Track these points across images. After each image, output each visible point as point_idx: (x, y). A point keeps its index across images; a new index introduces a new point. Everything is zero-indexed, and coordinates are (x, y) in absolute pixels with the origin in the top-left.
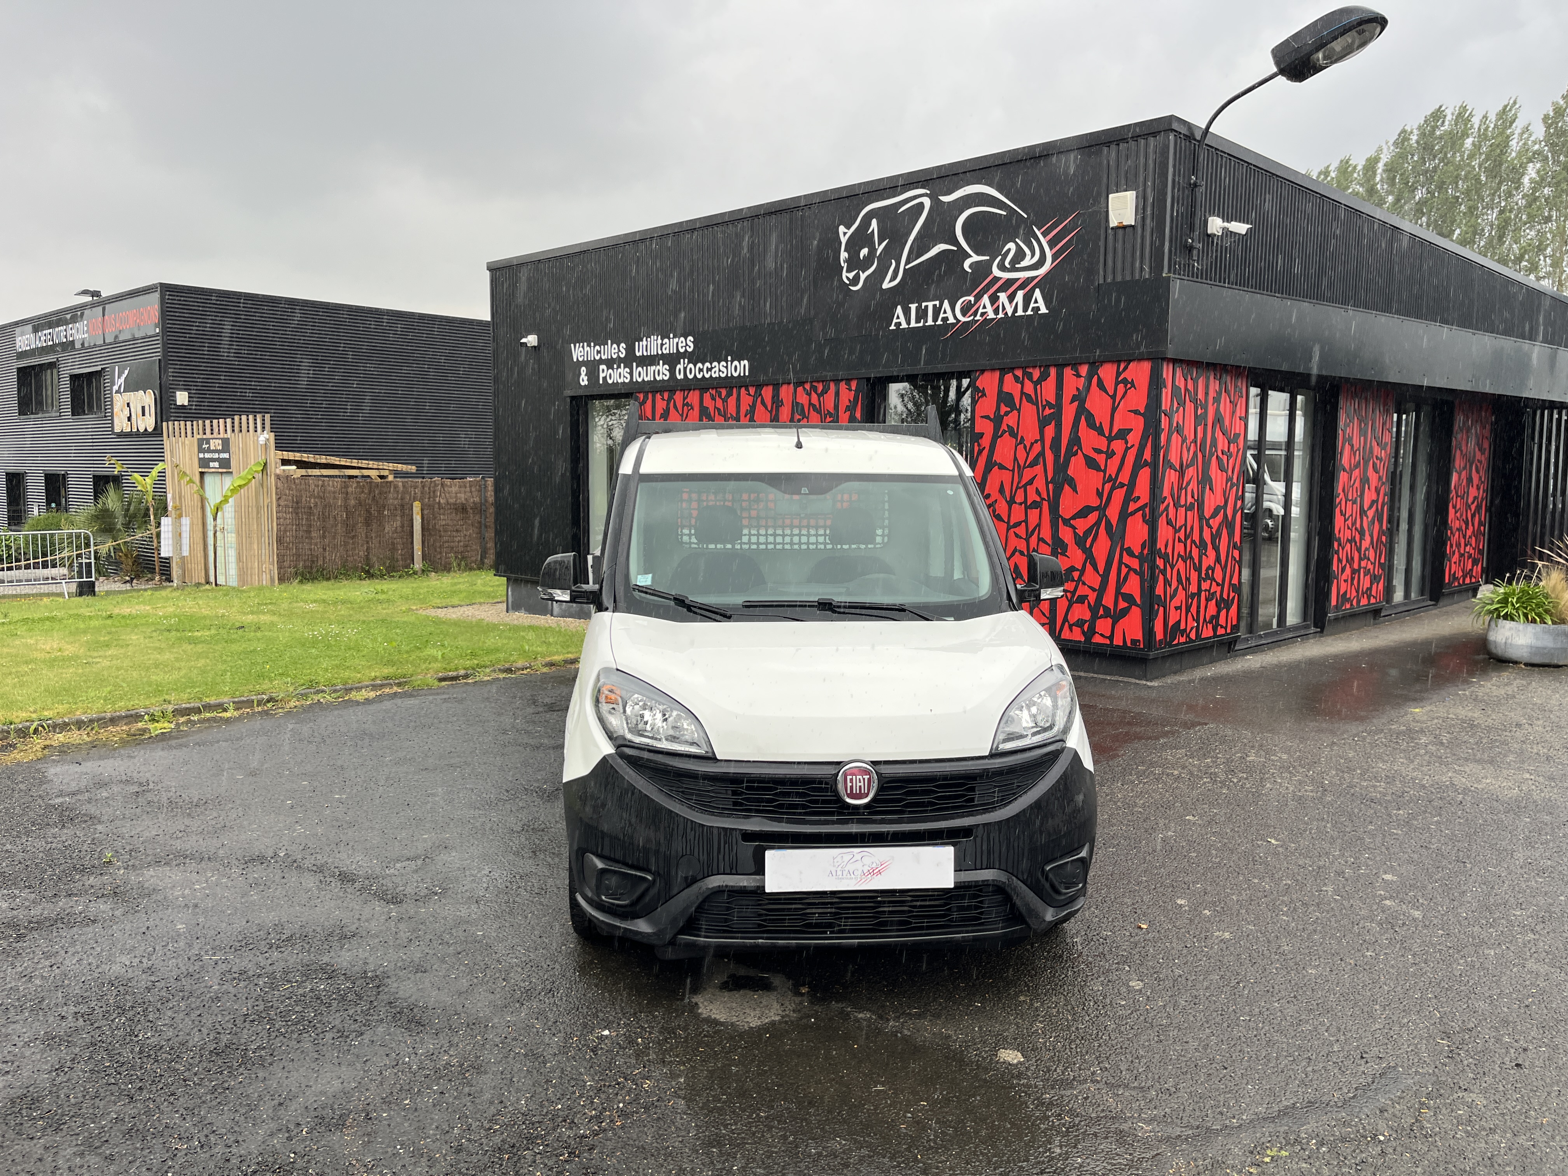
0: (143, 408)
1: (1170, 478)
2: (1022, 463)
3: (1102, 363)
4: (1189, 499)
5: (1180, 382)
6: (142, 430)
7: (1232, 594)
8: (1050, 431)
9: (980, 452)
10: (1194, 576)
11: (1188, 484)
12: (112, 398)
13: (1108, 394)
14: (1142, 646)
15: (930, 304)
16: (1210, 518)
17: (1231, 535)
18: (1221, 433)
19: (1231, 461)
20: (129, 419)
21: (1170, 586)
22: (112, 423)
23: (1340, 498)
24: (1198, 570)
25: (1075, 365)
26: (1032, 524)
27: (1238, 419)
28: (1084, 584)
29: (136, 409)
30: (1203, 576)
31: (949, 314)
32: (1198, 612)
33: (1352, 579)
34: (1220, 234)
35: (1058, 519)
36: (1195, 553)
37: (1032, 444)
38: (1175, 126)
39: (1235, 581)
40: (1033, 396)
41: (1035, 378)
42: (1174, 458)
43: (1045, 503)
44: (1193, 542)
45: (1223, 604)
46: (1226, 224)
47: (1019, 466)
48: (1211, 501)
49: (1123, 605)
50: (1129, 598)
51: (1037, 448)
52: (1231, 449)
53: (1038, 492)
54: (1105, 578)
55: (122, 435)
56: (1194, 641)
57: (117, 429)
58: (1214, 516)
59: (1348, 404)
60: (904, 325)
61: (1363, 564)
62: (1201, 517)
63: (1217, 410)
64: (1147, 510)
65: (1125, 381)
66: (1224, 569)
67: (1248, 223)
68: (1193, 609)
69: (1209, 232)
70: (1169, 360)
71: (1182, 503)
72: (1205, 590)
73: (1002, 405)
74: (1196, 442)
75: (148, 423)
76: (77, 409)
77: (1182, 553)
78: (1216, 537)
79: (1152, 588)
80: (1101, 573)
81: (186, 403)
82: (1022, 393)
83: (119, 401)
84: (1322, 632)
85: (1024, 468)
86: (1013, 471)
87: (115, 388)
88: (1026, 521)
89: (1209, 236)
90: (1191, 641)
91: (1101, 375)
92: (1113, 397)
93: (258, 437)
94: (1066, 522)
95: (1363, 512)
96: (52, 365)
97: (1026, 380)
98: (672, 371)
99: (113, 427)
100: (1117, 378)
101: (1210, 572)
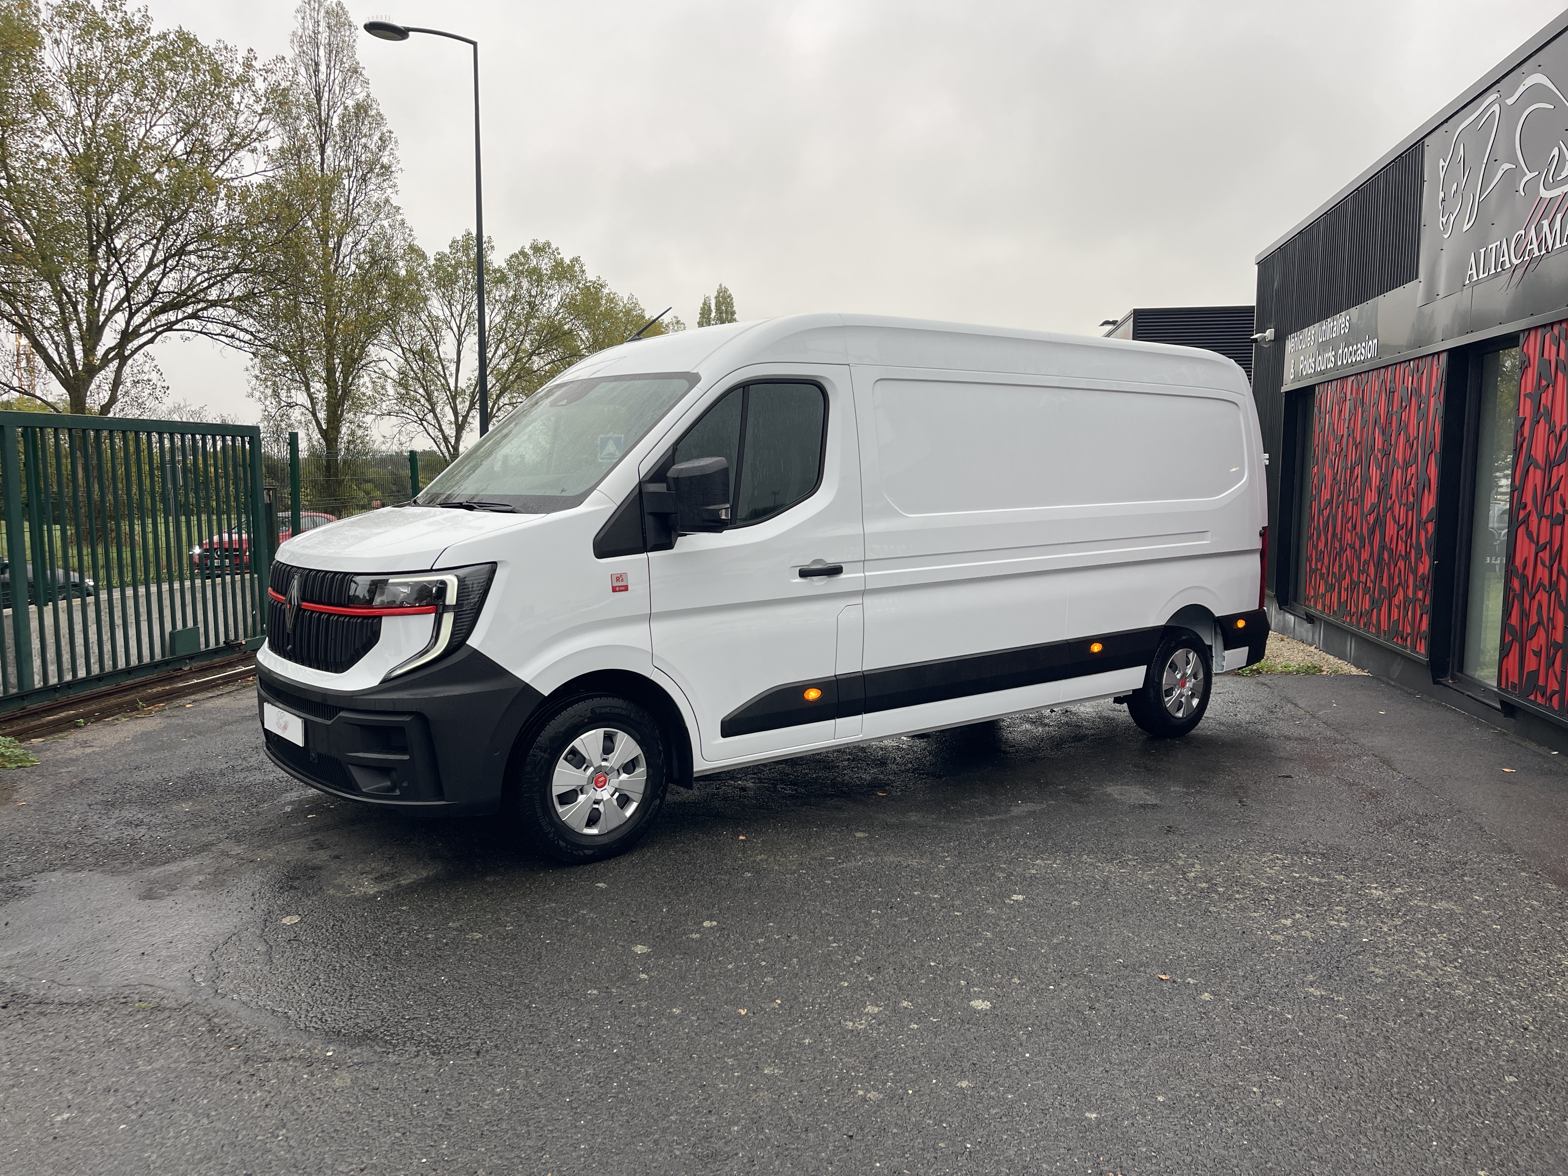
2: (1552, 458)
9: (1522, 445)
15: (1494, 245)
31: (1506, 258)
37: (1561, 432)
40: (1566, 362)
47: (1550, 462)
53: (1562, 500)
60: (1475, 278)
73: (1541, 377)
82: (1558, 359)
85: (1554, 466)
86: (1545, 470)
97: (1562, 340)
98: (1335, 356)
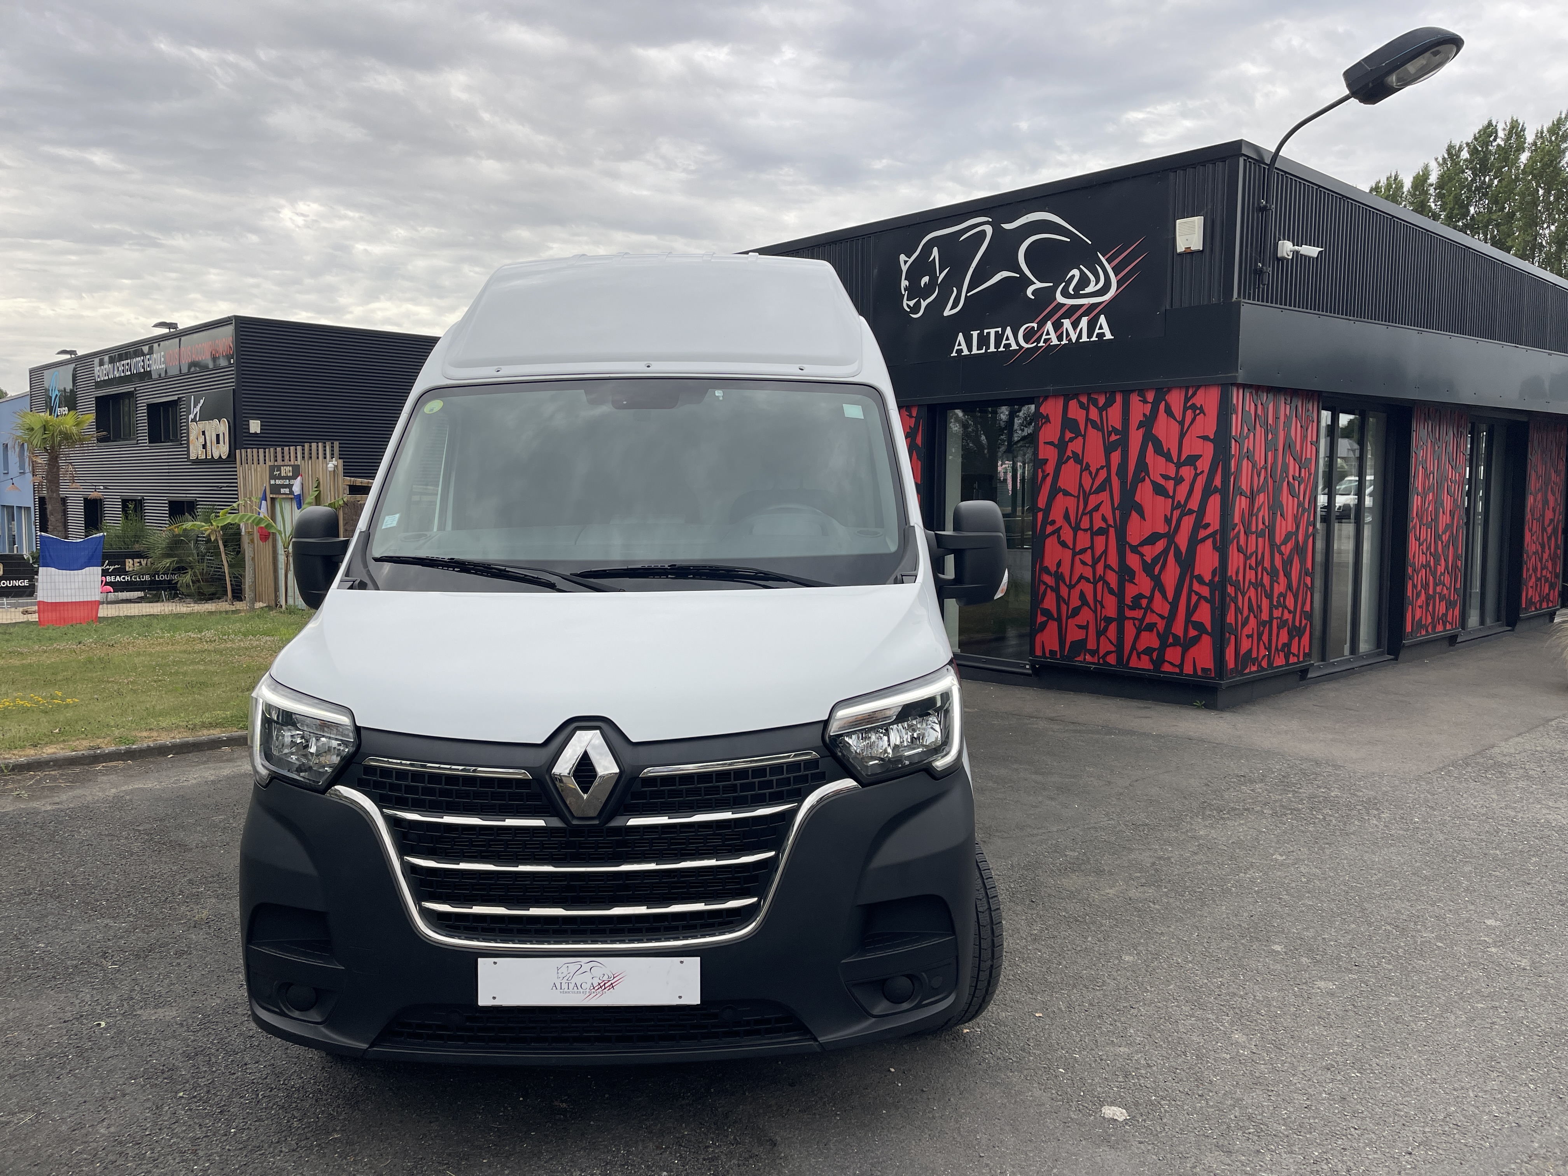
0: (218, 436)
1: (1240, 504)
2: (1087, 489)
3: (1169, 390)
4: (1261, 526)
5: (1250, 407)
6: (216, 457)
7: (1304, 622)
8: (1116, 457)
9: (1044, 478)
10: (1265, 603)
11: (1259, 509)
12: (188, 426)
13: (1175, 419)
14: (1213, 675)
15: (993, 332)
16: (1281, 544)
17: (1303, 562)
18: (1291, 459)
19: (1302, 487)
20: (204, 446)
21: (1241, 614)
22: (188, 451)
23: (1414, 521)
24: (1270, 597)
25: (1142, 392)
26: (1099, 551)
27: (1309, 444)
28: (1153, 612)
29: (211, 436)
30: (1275, 603)
31: (1012, 341)
32: (1270, 640)
33: (1428, 605)
34: (1290, 257)
35: (1125, 545)
36: (1266, 580)
37: (1098, 471)
38: (1245, 151)
39: (1307, 608)
40: (1099, 422)
41: (1101, 404)
42: (1244, 485)
43: (1112, 530)
44: (1263, 569)
45: (1296, 632)
46: (1296, 248)
47: (1084, 491)
48: (1283, 528)
49: (1193, 633)
50: (1199, 626)
51: (1103, 474)
52: (1303, 475)
53: (1104, 519)
54: (1174, 606)
55: (197, 462)
56: (1266, 670)
57: (193, 456)
58: (1284, 542)
59: (1422, 426)
60: (966, 352)
61: (1438, 589)
62: (1272, 545)
63: (1287, 435)
64: (1218, 537)
65: (1194, 407)
66: (1296, 596)
67: (1318, 247)
68: (1265, 638)
69: (1279, 255)
70: (1239, 386)
71: (1254, 529)
72: (1277, 618)
73: (1067, 432)
74: (1266, 469)
75: (223, 450)
76: (155, 437)
77: (1253, 581)
78: (1287, 563)
79: (1223, 615)
80: (1170, 600)
81: (259, 432)
82: (1088, 419)
83: (195, 429)
84: (1396, 659)
85: (1090, 494)
86: (1078, 497)
87: (191, 416)
88: (1092, 547)
89: (1278, 259)
90: (1264, 669)
91: (1169, 401)
92: (1182, 423)
93: (327, 464)
94: (1135, 549)
95: (1438, 537)
96: (130, 395)
97: (1091, 406)
99: (188, 454)
100: (1185, 403)
101: (1282, 599)
